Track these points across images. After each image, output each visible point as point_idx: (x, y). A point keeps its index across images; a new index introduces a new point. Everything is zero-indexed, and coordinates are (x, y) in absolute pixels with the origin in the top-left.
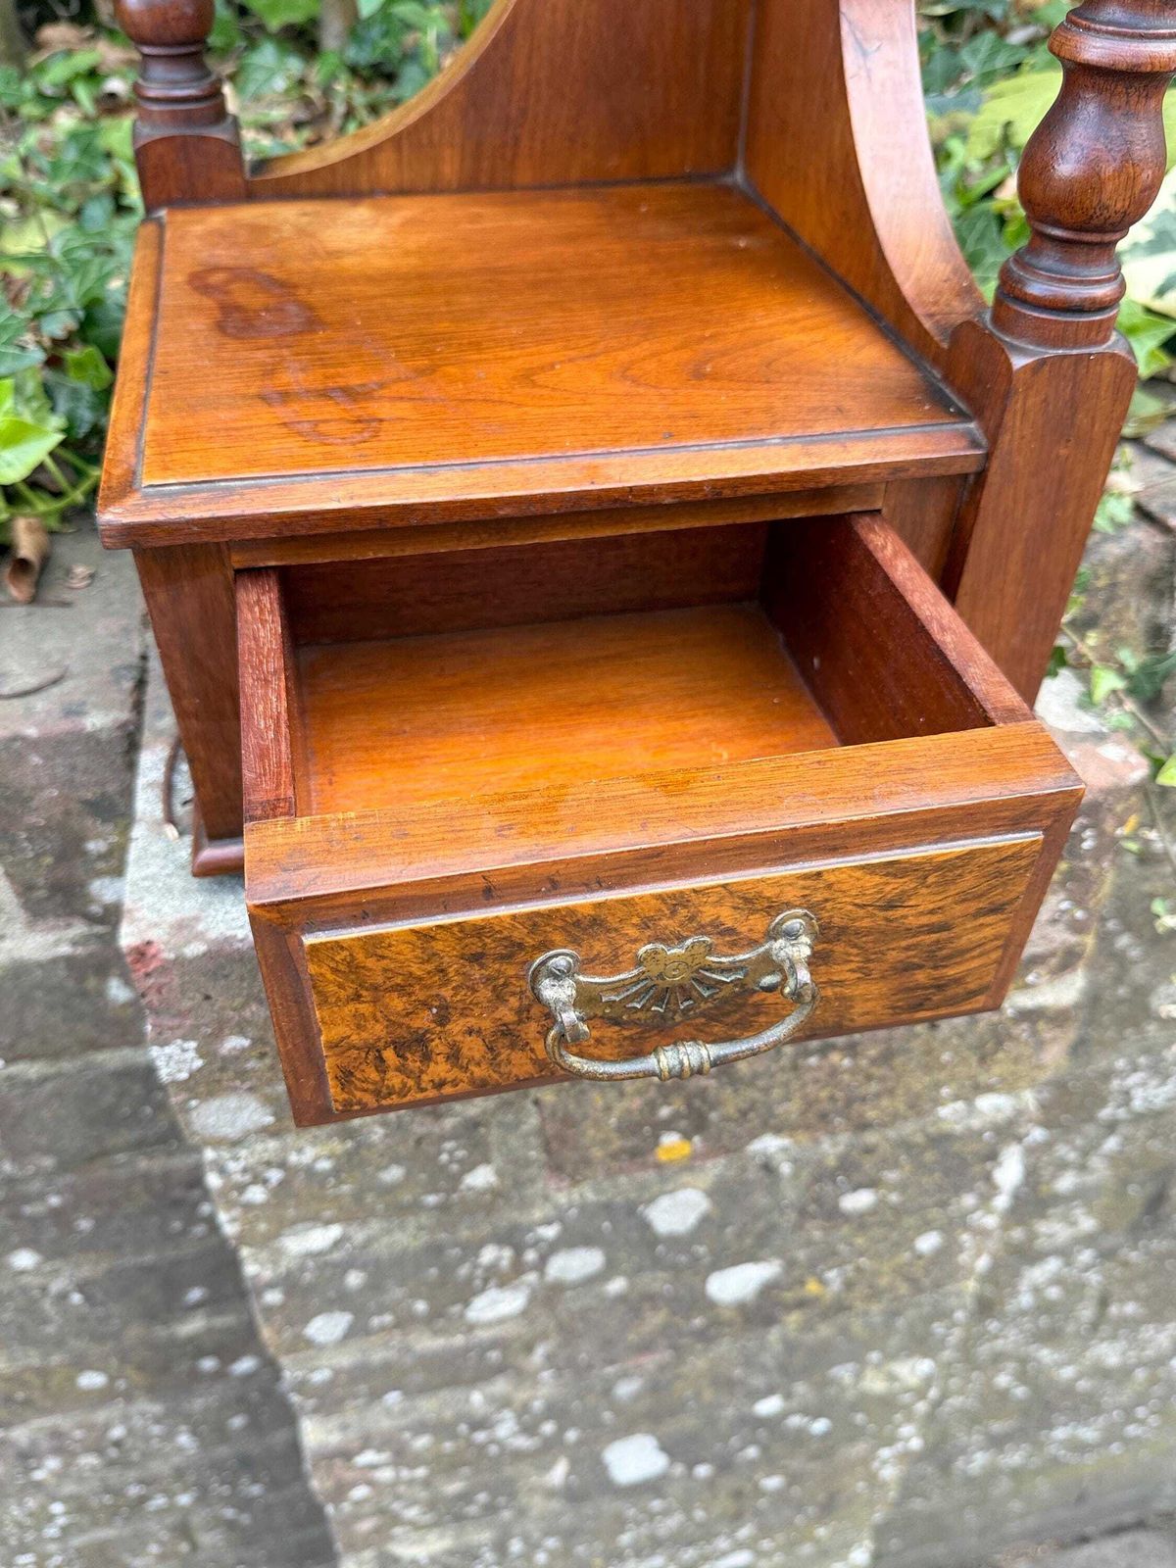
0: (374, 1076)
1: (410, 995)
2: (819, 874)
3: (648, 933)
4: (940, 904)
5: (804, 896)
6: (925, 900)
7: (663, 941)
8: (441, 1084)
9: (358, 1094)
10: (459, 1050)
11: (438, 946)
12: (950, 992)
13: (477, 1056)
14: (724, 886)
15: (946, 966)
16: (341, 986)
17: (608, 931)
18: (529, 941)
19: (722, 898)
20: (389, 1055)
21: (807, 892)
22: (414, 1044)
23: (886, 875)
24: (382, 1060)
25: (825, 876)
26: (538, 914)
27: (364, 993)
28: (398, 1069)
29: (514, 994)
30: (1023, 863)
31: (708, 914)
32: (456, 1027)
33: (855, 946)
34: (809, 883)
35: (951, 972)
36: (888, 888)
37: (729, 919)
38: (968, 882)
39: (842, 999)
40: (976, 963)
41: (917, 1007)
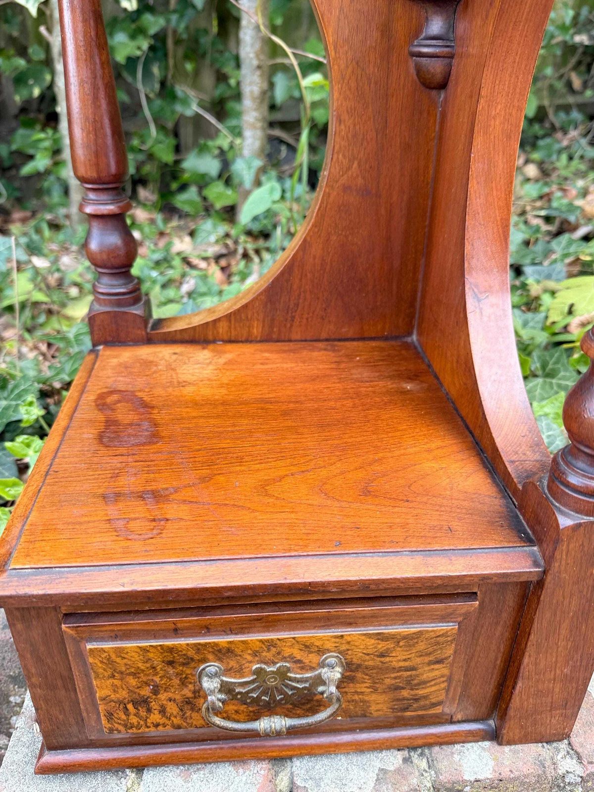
0: (124, 717)
1: (139, 678)
2: (342, 636)
3: (257, 659)
4: (409, 656)
5: (335, 647)
6: (400, 654)
7: (265, 663)
8: (157, 725)
9: (116, 725)
10: (165, 709)
11: (151, 655)
12: (422, 703)
13: (175, 713)
14: (294, 638)
15: (417, 689)
16: (105, 670)
17: (236, 656)
18: (196, 657)
19: (293, 644)
20: (130, 707)
21: (337, 645)
22: (142, 703)
23: (378, 639)
24: (126, 708)
25: (345, 637)
26: (199, 644)
27: (116, 675)
28: (135, 715)
29: (191, 683)
30: (449, 639)
31: (287, 652)
32: (163, 696)
33: (367, 675)
34: (337, 640)
35: (421, 692)
36: (380, 646)
37: (298, 655)
38: (421, 646)
39: (364, 701)
40: (433, 689)
41: (406, 709)
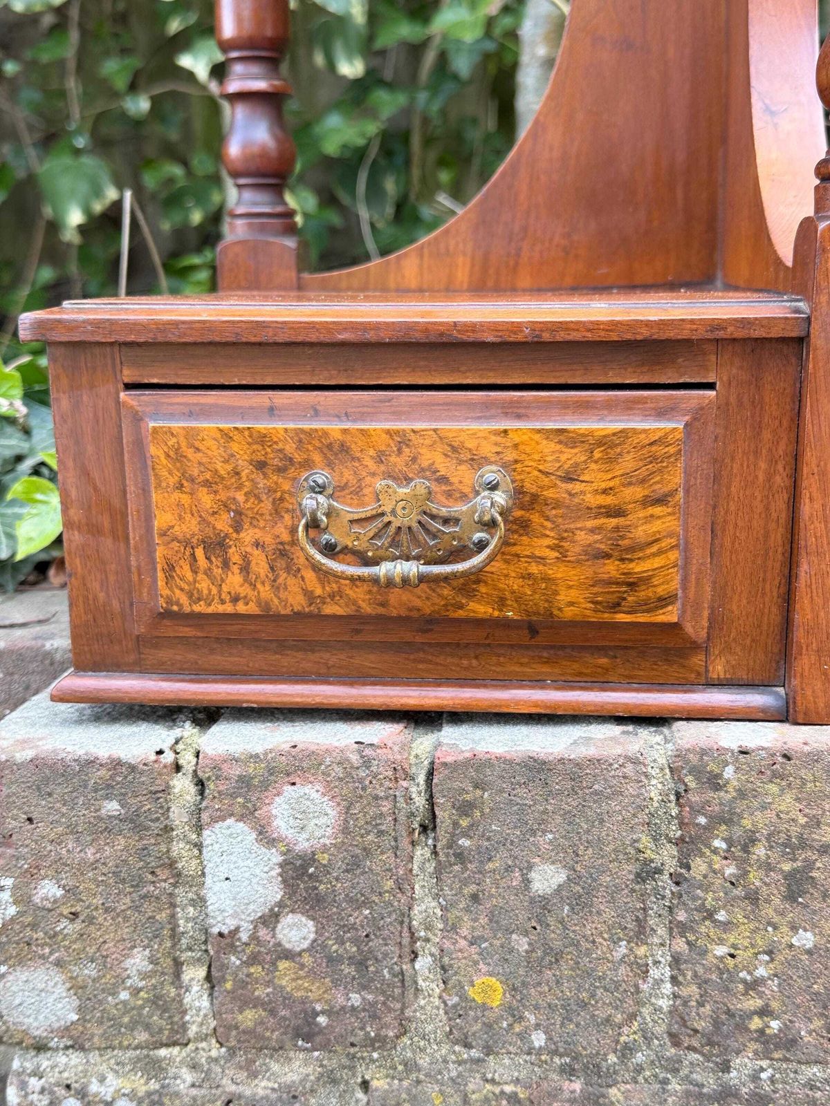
0: (189, 576)
1: (216, 492)
2: (505, 431)
3: (383, 468)
4: (611, 484)
5: (498, 453)
6: (596, 477)
7: (395, 479)
8: (235, 599)
9: (177, 592)
10: (249, 563)
11: (235, 447)
12: (643, 594)
13: (262, 575)
14: (435, 430)
15: (631, 560)
16: (170, 473)
17: (353, 459)
18: (298, 458)
19: (435, 442)
20: (200, 553)
21: (499, 449)
22: (217, 546)
23: (560, 442)
24: (193, 555)
25: (511, 435)
26: (302, 431)
27: (186, 484)
28: (205, 573)
29: (288, 511)
30: (672, 450)
31: (427, 458)
32: (248, 535)
33: (547, 519)
34: (498, 439)
35: (638, 568)
36: (563, 458)
37: (444, 466)
38: (628, 463)
39: (546, 579)
40: (657, 562)
41: (615, 606)
